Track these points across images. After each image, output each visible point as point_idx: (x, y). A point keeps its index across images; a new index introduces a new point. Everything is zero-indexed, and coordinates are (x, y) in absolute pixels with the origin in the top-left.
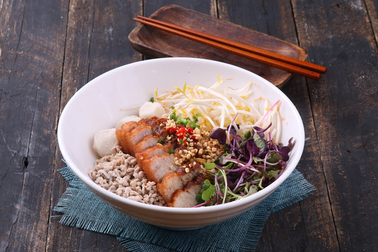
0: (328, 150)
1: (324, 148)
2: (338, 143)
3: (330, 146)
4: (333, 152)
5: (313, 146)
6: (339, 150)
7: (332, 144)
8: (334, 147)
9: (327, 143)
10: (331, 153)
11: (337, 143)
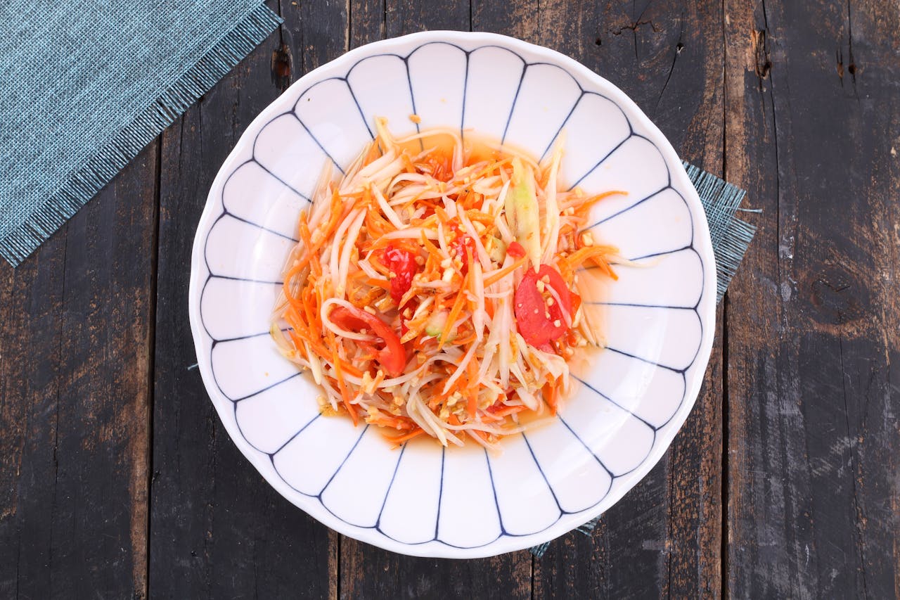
0: (556, 35)
1: (549, 28)
2: (581, 13)
3: (561, 23)
4: (566, 41)
5: (526, 21)
6: (577, 38)
7: (568, 16)
8: (569, 26)
9: (557, 12)
10: (562, 44)
11: (578, 14)
